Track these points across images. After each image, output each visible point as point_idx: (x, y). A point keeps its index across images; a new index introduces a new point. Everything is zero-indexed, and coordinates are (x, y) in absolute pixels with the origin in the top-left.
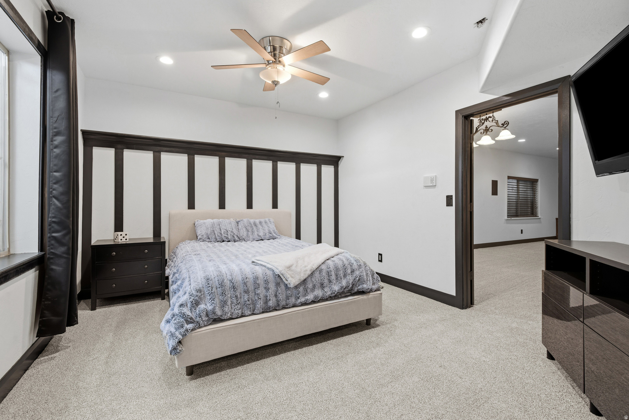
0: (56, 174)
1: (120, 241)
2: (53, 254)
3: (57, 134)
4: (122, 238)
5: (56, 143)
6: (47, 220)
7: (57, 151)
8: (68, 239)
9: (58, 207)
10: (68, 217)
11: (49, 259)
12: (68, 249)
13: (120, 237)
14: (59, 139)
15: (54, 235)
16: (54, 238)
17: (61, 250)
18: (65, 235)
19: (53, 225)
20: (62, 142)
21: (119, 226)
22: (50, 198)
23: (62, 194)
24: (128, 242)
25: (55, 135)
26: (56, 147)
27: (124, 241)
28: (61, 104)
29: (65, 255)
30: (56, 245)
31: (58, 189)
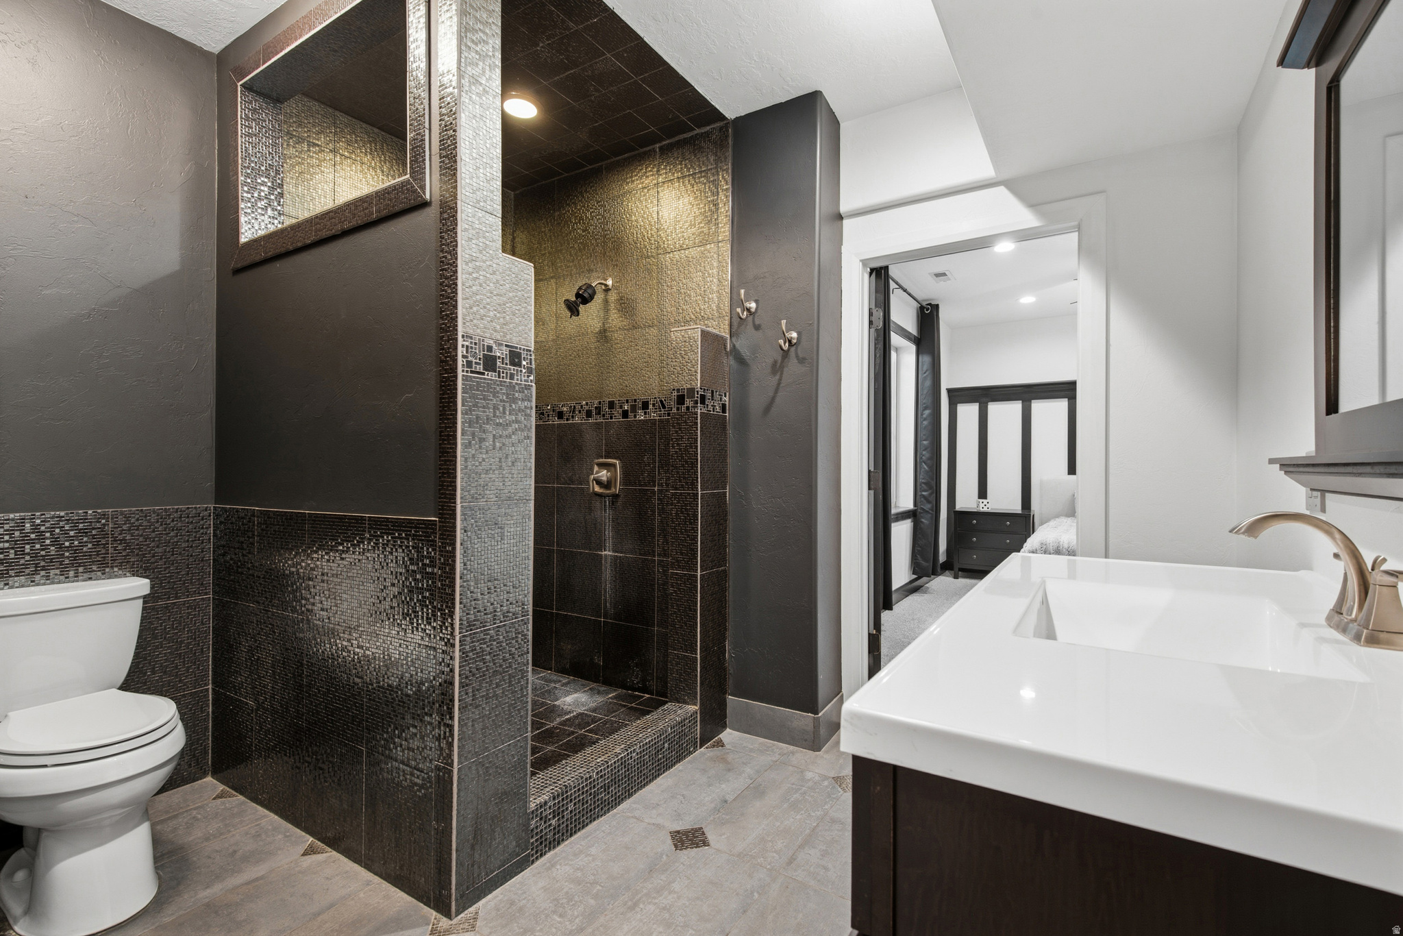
0: (925, 442)
1: (981, 509)
2: (923, 509)
3: (926, 408)
4: (985, 506)
5: (924, 416)
6: (920, 481)
7: (925, 423)
8: (933, 498)
9: (926, 471)
10: (933, 480)
11: (920, 513)
12: (932, 507)
13: (982, 505)
14: (927, 412)
15: (924, 493)
16: (923, 496)
17: (927, 507)
18: (931, 494)
19: (923, 485)
20: (930, 414)
21: (983, 493)
22: (921, 462)
23: (929, 459)
24: (989, 510)
25: (924, 410)
26: (925, 419)
27: (985, 509)
28: (928, 383)
29: (931, 512)
30: (925, 501)
31: (926, 454)
